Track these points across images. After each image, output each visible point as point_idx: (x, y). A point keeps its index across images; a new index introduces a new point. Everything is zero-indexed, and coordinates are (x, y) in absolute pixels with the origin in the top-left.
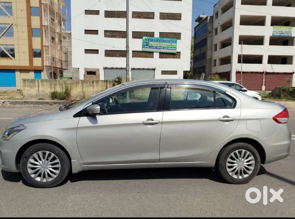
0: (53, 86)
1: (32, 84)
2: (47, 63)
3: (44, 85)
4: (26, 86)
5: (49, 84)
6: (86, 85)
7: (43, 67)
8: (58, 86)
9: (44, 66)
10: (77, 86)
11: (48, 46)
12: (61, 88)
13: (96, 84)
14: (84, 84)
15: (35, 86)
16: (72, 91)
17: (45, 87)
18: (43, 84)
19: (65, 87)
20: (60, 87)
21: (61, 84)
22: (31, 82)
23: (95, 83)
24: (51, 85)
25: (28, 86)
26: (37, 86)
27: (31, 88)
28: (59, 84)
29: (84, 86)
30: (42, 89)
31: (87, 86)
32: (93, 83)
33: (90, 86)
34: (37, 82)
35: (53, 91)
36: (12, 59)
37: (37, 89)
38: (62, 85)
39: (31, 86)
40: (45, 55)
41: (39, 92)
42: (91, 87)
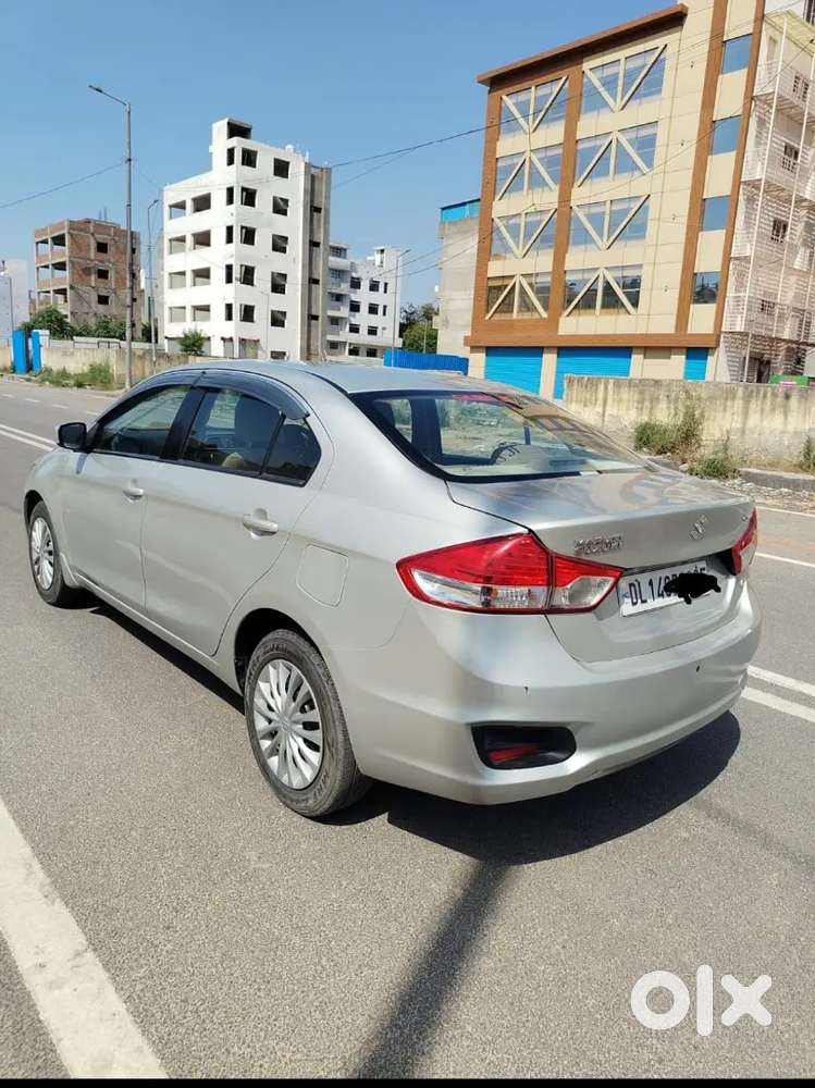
0: (647, 404)
1: (588, 396)
2: (736, 322)
3: (620, 401)
4: (571, 402)
5: (636, 396)
6: (759, 403)
7: (719, 336)
8: (663, 405)
9: (721, 332)
10: (725, 410)
11: (747, 259)
12: (672, 411)
13: (800, 402)
14: (753, 401)
15: (596, 400)
16: (705, 424)
17: (624, 406)
18: (619, 392)
19: (683, 410)
20: (669, 408)
21: (673, 395)
22: (586, 387)
23: (794, 401)
24: (641, 401)
25: (576, 401)
26: (600, 402)
27: (585, 406)
28: (668, 397)
29: (753, 407)
30: (615, 412)
31: (762, 410)
32: (787, 397)
33: (773, 410)
34: (602, 387)
35: (645, 418)
36: (629, 313)
37: (600, 410)
38: (677, 400)
39: (585, 402)
40: (731, 293)
41: (603, 420)
42: (777, 411)
